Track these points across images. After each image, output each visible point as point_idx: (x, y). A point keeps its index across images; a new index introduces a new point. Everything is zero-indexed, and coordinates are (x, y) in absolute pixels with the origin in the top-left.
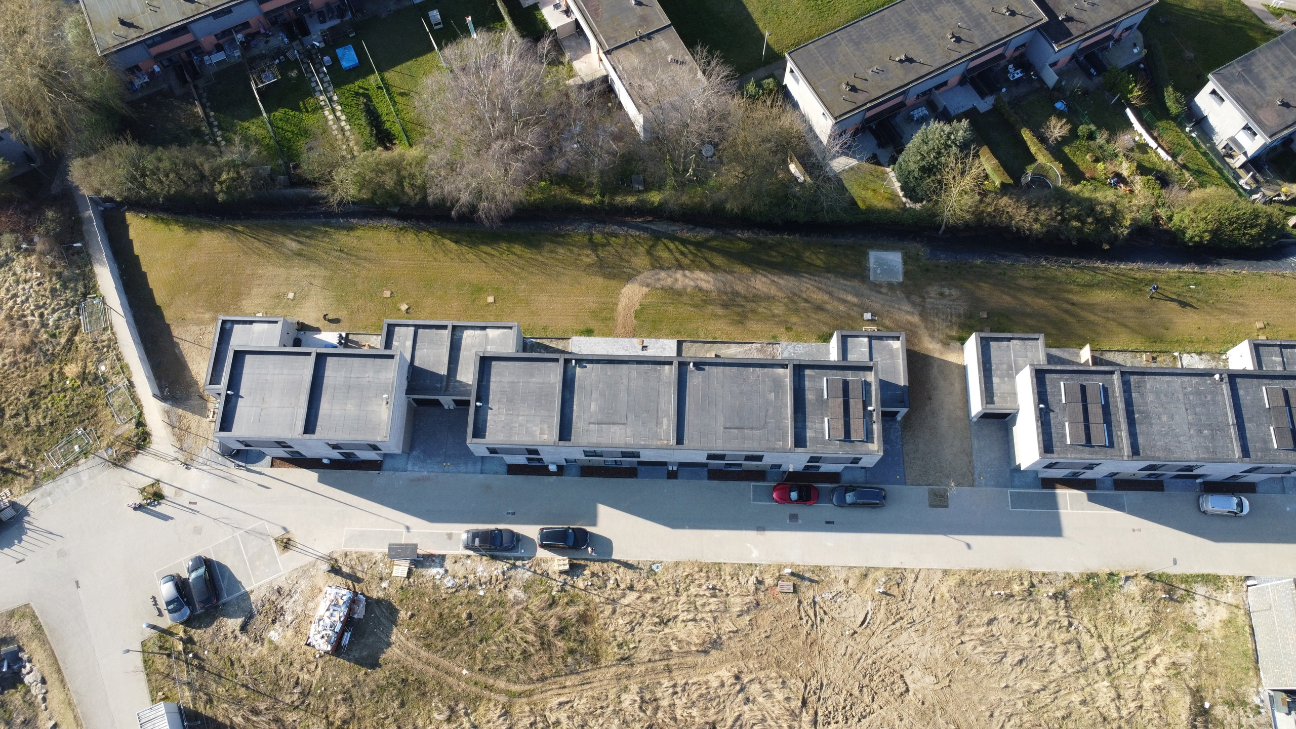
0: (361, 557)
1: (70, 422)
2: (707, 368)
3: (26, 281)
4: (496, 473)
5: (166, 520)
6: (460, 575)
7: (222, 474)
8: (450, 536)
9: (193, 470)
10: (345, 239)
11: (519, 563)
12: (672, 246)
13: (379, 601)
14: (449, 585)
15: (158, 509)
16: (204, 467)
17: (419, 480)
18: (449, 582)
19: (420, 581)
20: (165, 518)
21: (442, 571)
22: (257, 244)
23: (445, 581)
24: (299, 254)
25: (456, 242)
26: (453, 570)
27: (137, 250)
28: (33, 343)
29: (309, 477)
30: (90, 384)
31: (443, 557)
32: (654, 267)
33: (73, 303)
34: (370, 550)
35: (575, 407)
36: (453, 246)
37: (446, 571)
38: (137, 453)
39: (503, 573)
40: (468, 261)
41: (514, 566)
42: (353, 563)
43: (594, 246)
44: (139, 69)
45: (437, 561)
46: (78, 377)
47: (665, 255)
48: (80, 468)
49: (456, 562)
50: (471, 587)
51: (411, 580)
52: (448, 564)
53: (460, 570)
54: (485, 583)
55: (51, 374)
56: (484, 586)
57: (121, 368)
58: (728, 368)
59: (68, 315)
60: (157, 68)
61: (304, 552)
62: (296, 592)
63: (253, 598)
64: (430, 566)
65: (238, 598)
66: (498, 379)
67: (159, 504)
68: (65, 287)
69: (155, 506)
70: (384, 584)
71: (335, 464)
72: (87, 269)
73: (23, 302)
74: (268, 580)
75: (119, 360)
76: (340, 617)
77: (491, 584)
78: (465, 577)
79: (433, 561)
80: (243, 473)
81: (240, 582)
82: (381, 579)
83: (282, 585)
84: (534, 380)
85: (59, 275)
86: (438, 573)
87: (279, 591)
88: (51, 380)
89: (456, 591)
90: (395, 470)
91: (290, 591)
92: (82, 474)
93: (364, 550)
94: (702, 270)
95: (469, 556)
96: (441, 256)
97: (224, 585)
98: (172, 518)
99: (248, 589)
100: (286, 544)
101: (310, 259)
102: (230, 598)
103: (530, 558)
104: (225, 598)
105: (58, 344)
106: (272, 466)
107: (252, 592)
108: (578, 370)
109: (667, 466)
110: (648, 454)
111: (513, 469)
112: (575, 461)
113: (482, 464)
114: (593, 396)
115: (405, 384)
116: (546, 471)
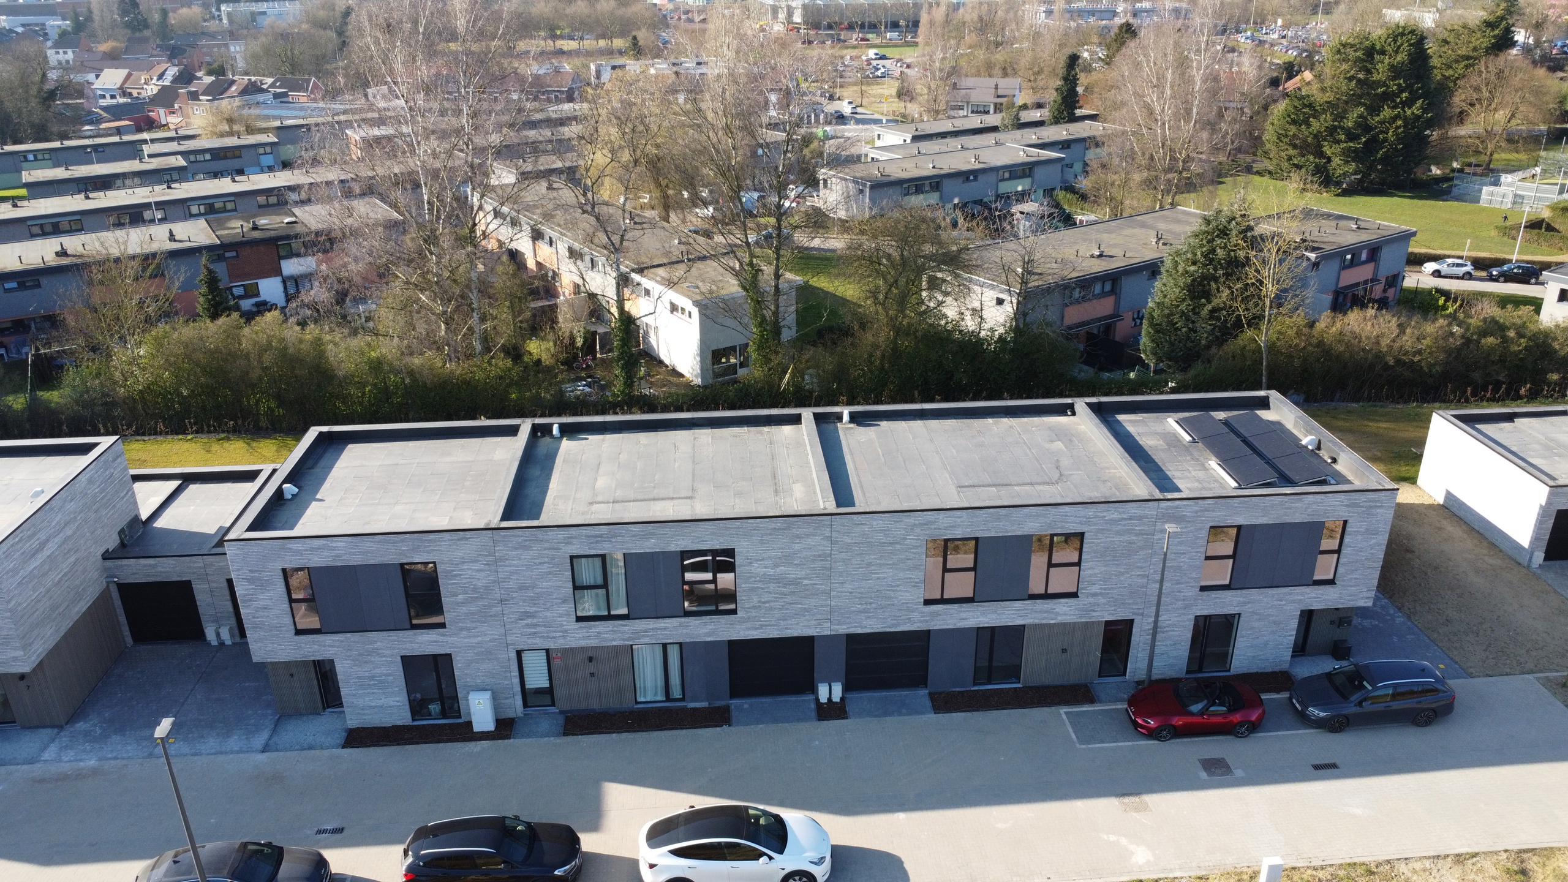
2: (884, 424)
4: (318, 750)
35: (553, 485)
66: (356, 463)
84: (448, 459)
108: (565, 444)
109: (813, 690)
110: (757, 569)
111: (359, 738)
112: (547, 694)
113: (274, 731)
114: (602, 469)
115: (112, 542)
116: (464, 732)
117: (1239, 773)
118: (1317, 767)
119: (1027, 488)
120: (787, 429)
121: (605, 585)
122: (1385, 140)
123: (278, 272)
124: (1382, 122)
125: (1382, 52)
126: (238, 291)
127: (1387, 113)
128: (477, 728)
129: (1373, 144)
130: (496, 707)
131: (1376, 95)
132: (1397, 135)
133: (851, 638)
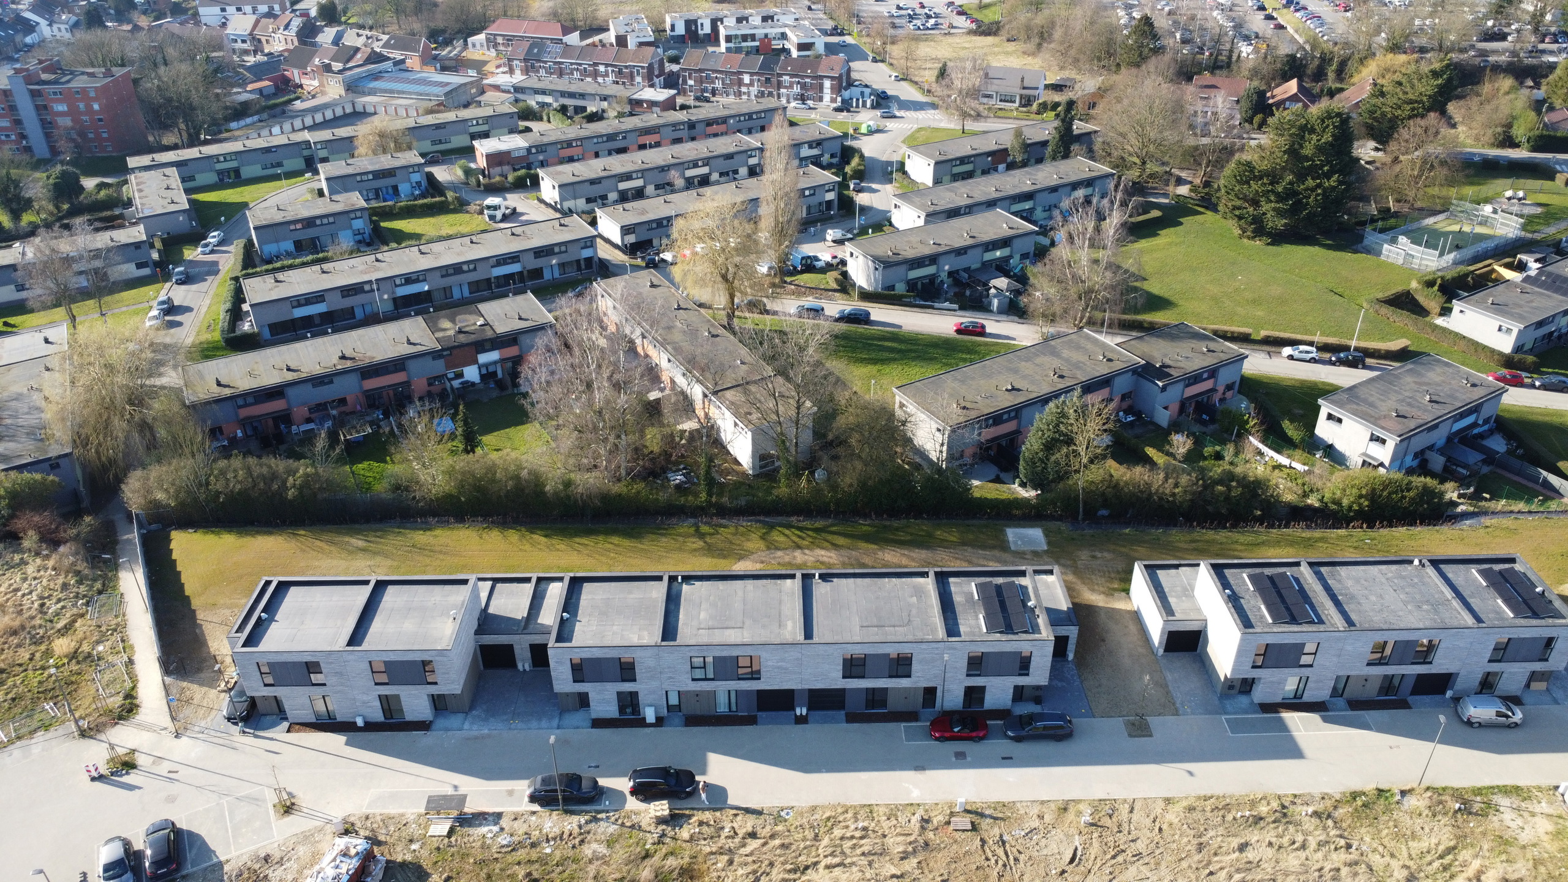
0: (386, 820)
1: (39, 698)
2: (835, 580)
3: (35, 578)
4: (578, 728)
5: (131, 790)
6: (521, 832)
7: (221, 741)
8: (511, 793)
9: (184, 739)
10: (421, 537)
11: (603, 816)
12: (787, 532)
13: (404, 865)
14: (505, 842)
15: (125, 779)
16: (200, 735)
17: (476, 738)
18: (504, 840)
19: (466, 840)
20: (131, 787)
21: (496, 829)
22: (318, 543)
23: (499, 840)
24: (364, 550)
25: (546, 536)
26: (512, 827)
27: (174, 556)
28: (23, 627)
29: (336, 741)
30: (78, 663)
31: (499, 816)
32: (769, 548)
33: (84, 596)
34: (401, 811)
35: (681, 616)
36: (543, 539)
37: (502, 829)
38: (116, 724)
39: (580, 827)
40: (558, 550)
41: (595, 820)
42: (375, 826)
43: (701, 536)
44: (221, 432)
45: (491, 819)
46: (66, 656)
47: (782, 539)
48: (33, 741)
49: (516, 819)
50: (533, 845)
51: (453, 839)
52: (504, 822)
53: (520, 828)
54: (554, 839)
55: (33, 655)
56: (552, 843)
57: (124, 648)
58: (859, 580)
59: (75, 605)
60: (239, 434)
61: (312, 817)
62: (289, 860)
63: (226, 868)
64: (480, 825)
65: (206, 869)
66: (590, 597)
67: (127, 773)
68: (80, 582)
69: (121, 776)
70: (414, 847)
71: (371, 727)
72: (110, 574)
73: (24, 595)
74: (253, 848)
75: (123, 641)
76: (348, 870)
77: (561, 839)
78: (526, 834)
79: (486, 819)
80: (249, 740)
81: (214, 852)
82: (411, 841)
83: (269, 852)
84: (632, 596)
85: (77, 573)
86: (490, 831)
87: (267, 859)
88: (31, 659)
89: (512, 851)
90: (447, 730)
91: (282, 859)
92: (33, 747)
93: (393, 810)
94: (823, 548)
95: (534, 813)
96: (527, 547)
97: (190, 856)
98: (140, 788)
99: (222, 858)
100: (288, 809)
101: (375, 553)
102: (195, 869)
103: (616, 811)
104: (188, 869)
105: (52, 628)
106: (288, 731)
107: (228, 861)
108: (685, 587)
109: (794, 710)
110: (770, 663)
111: (599, 723)
112: (679, 707)
113: (560, 720)
114: (703, 606)
115: (475, 625)
116: (642, 723)
117: (969, 759)
118: (1003, 758)
119: (892, 629)
120: (789, 581)
121: (704, 667)
122: (1307, 204)
123: (476, 362)
124: (1306, 189)
125: (1312, 131)
126: (451, 376)
127: (1310, 182)
128: (648, 721)
129: (1298, 207)
130: (656, 712)
131: (1304, 167)
132: (1317, 200)
133: (811, 691)
